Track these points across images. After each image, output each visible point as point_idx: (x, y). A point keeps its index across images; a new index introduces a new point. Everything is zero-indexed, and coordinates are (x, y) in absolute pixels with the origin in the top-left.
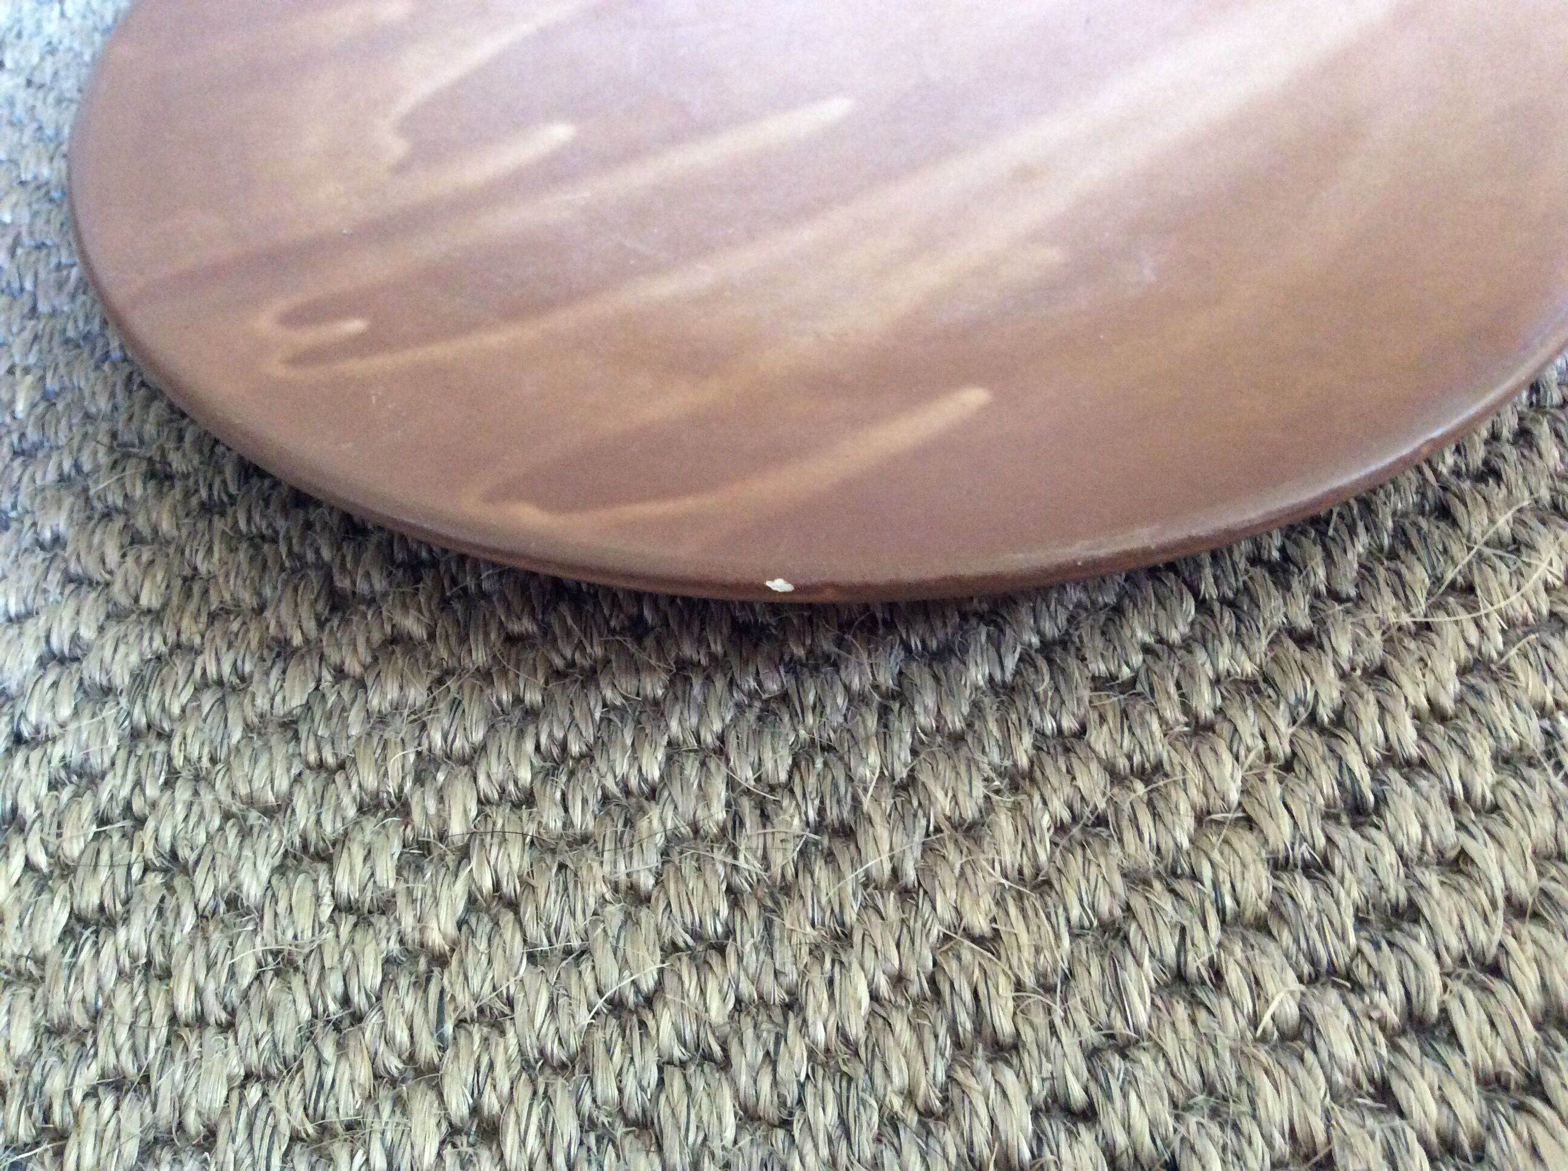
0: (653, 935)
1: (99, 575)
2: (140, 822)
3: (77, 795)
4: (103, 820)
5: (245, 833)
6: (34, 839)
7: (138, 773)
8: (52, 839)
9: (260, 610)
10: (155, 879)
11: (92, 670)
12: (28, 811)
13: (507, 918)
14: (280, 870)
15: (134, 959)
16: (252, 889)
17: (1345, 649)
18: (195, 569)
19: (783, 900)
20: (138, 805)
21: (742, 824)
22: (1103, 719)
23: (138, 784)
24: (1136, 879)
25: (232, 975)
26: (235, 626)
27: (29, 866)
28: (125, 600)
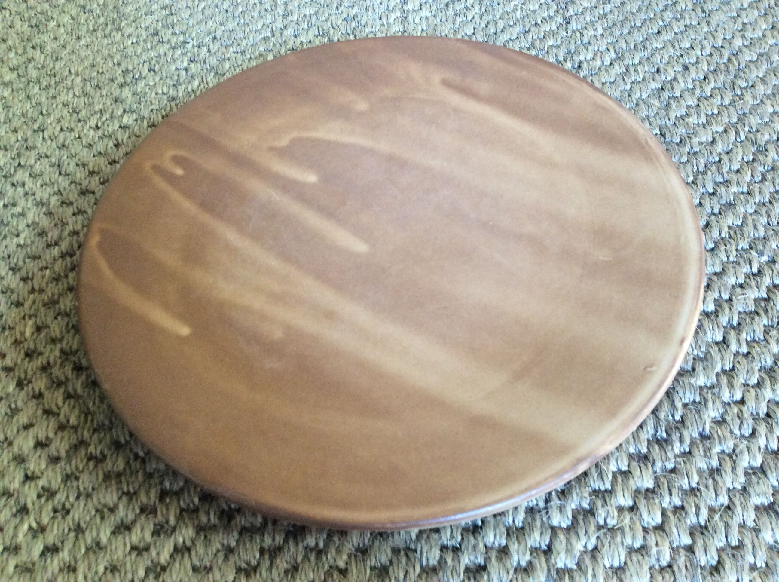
0: (233, 565)
1: (55, 410)
2: (68, 512)
3: (47, 500)
4: (55, 511)
5: (102, 518)
6: (32, 518)
7: (68, 493)
8: (38, 518)
9: (110, 429)
10: (72, 535)
11: (52, 450)
12: (30, 505)
13: (186, 555)
14: (113, 533)
15: (65, 564)
16: (104, 540)
18: (88, 408)
19: (278, 553)
20: (67, 506)
21: (267, 524)
23: (67, 497)
24: (396, 551)
25: (96, 573)
26: (102, 435)
27: (30, 528)
28: (65, 421)
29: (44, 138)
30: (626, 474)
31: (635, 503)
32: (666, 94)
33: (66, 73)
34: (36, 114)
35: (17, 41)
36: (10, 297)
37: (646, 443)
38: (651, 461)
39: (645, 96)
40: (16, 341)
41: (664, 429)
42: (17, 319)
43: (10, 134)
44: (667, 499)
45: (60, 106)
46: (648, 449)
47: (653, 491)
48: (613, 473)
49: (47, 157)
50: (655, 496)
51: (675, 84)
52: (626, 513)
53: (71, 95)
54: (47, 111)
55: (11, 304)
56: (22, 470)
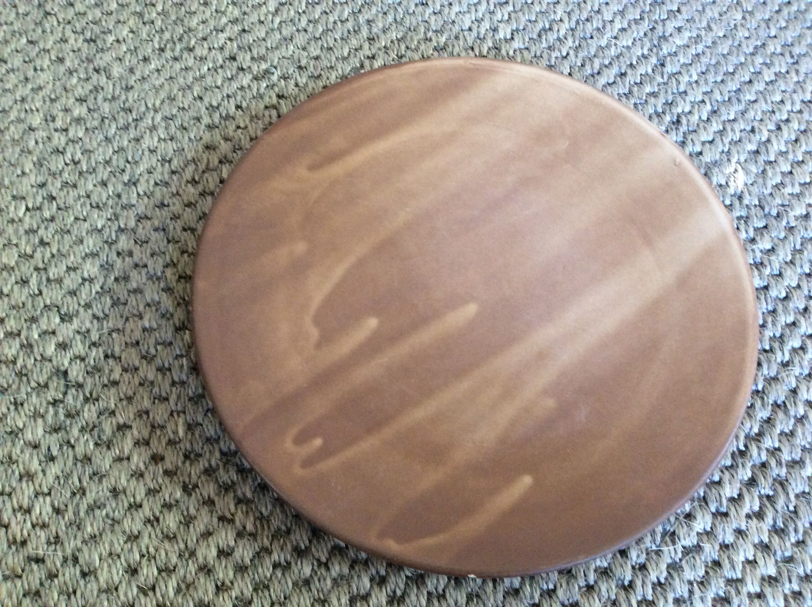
1: (229, 516)
7: (262, 602)
11: (237, 558)
17: (634, 558)
18: (261, 514)
22: (561, 586)
26: (282, 542)
28: (241, 528)
29: (138, 194)
30: (753, 563)
31: (762, 590)
32: (762, 158)
33: (143, 109)
34: (122, 163)
35: (76, 62)
36: (151, 392)
37: (767, 534)
38: (773, 551)
39: (742, 159)
40: (170, 440)
41: (781, 519)
42: (166, 416)
43: (99, 188)
44: (787, 585)
45: (147, 153)
46: (769, 538)
47: (776, 579)
48: (743, 562)
49: (147, 218)
50: (778, 584)
51: (769, 146)
52: (756, 600)
53: (156, 139)
54: (133, 158)
55: (155, 398)
56: (213, 583)
